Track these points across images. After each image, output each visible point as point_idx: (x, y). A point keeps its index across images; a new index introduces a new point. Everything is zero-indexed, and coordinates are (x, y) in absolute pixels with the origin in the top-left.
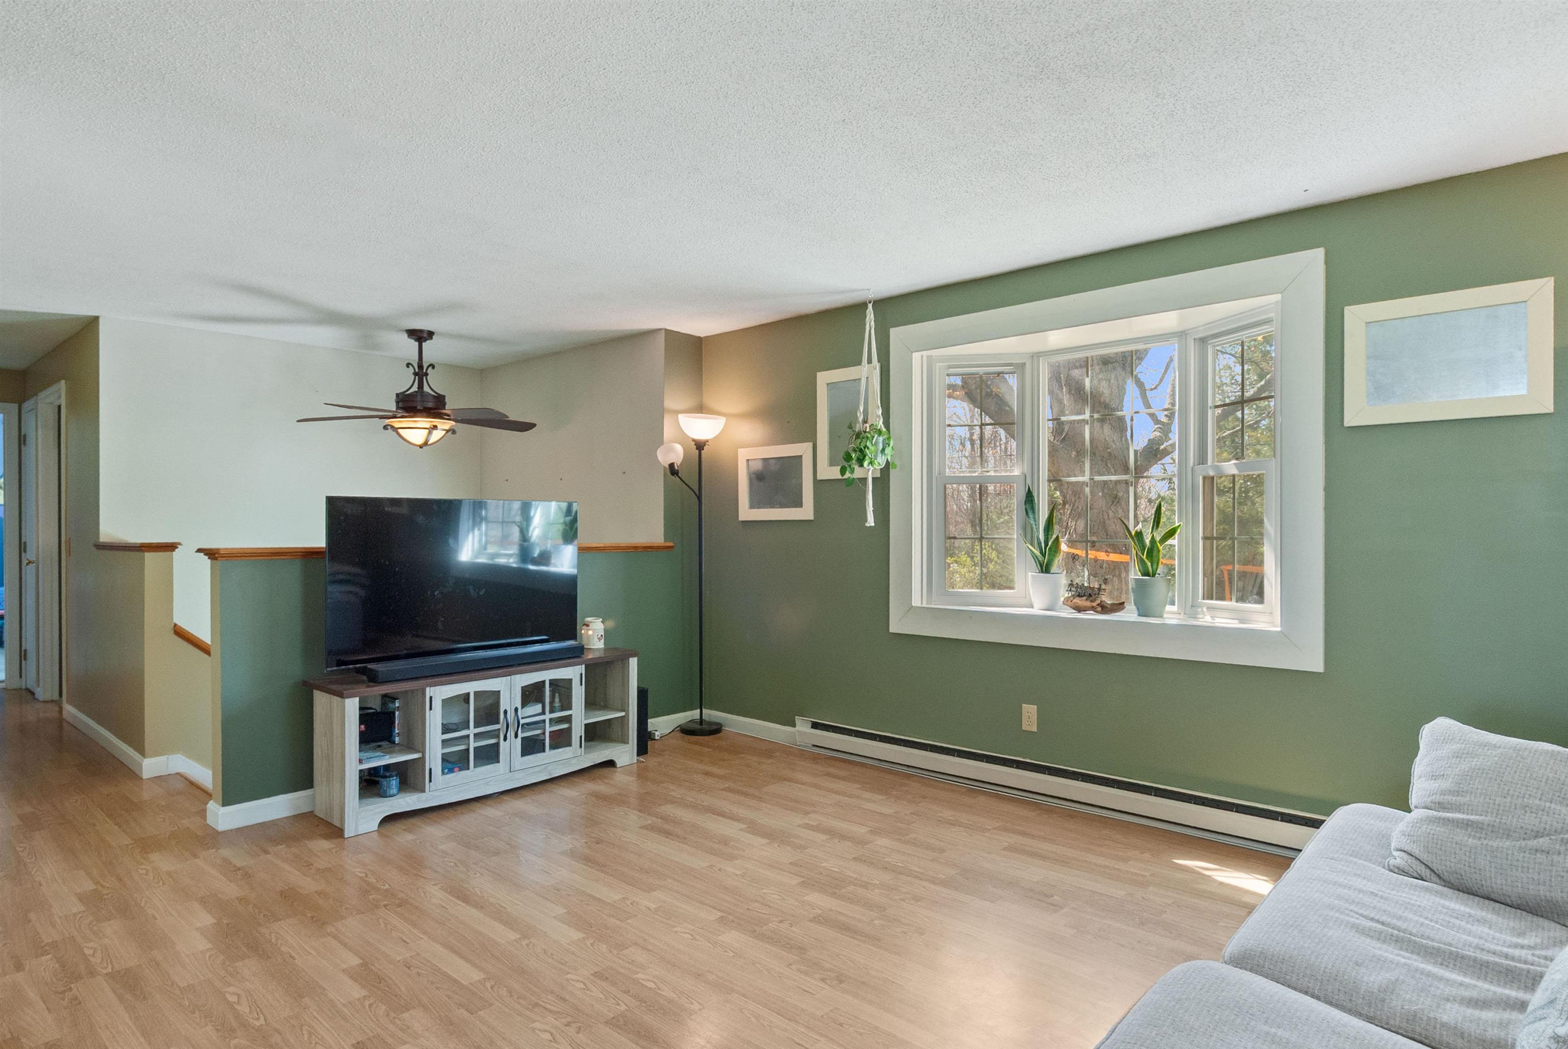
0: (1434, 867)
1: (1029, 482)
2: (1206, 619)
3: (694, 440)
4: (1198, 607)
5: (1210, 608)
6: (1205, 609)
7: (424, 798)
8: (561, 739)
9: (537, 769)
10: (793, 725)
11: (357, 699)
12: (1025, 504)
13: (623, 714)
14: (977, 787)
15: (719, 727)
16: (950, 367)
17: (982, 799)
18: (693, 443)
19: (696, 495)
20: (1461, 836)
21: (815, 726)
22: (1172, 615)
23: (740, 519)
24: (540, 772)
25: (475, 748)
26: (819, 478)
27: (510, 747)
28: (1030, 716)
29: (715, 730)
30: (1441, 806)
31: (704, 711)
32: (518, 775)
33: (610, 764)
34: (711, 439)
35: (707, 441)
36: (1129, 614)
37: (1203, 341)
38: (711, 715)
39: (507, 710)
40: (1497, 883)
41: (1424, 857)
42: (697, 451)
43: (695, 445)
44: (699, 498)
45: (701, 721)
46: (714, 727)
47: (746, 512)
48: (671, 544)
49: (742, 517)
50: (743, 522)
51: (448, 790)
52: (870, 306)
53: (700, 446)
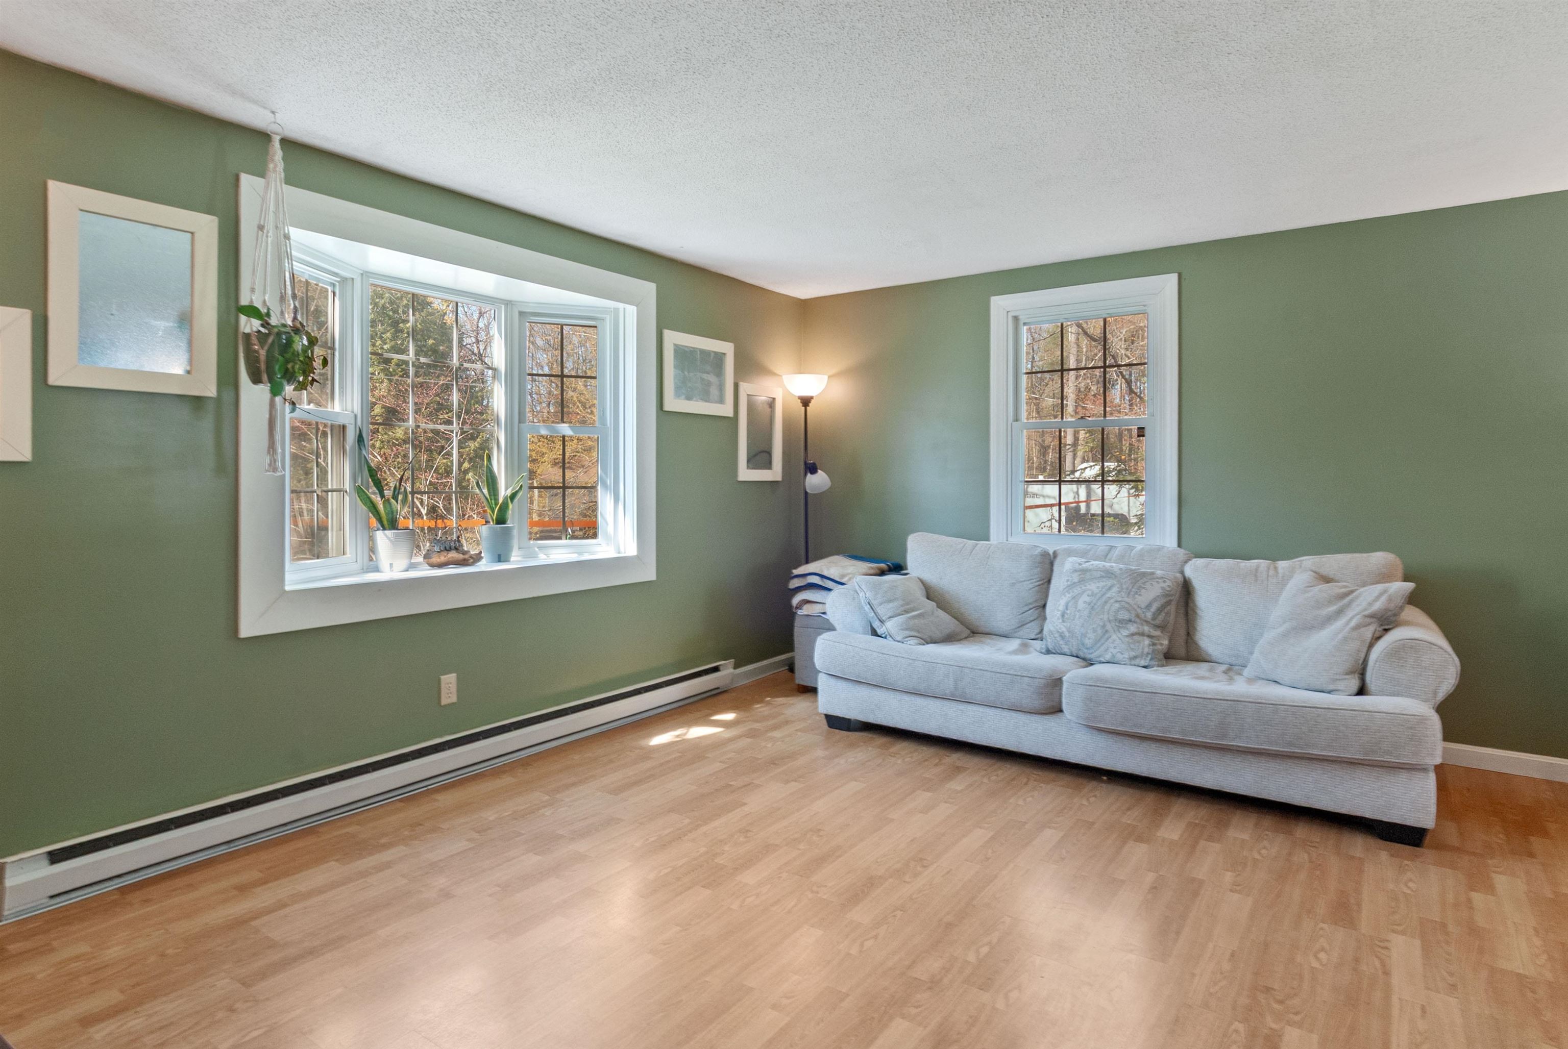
4: (533, 549)
20: (922, 621)
22: (516, 558)
28: (449, 689)
36: (487, 563)
40: (938, 634)
41: (919, 635)
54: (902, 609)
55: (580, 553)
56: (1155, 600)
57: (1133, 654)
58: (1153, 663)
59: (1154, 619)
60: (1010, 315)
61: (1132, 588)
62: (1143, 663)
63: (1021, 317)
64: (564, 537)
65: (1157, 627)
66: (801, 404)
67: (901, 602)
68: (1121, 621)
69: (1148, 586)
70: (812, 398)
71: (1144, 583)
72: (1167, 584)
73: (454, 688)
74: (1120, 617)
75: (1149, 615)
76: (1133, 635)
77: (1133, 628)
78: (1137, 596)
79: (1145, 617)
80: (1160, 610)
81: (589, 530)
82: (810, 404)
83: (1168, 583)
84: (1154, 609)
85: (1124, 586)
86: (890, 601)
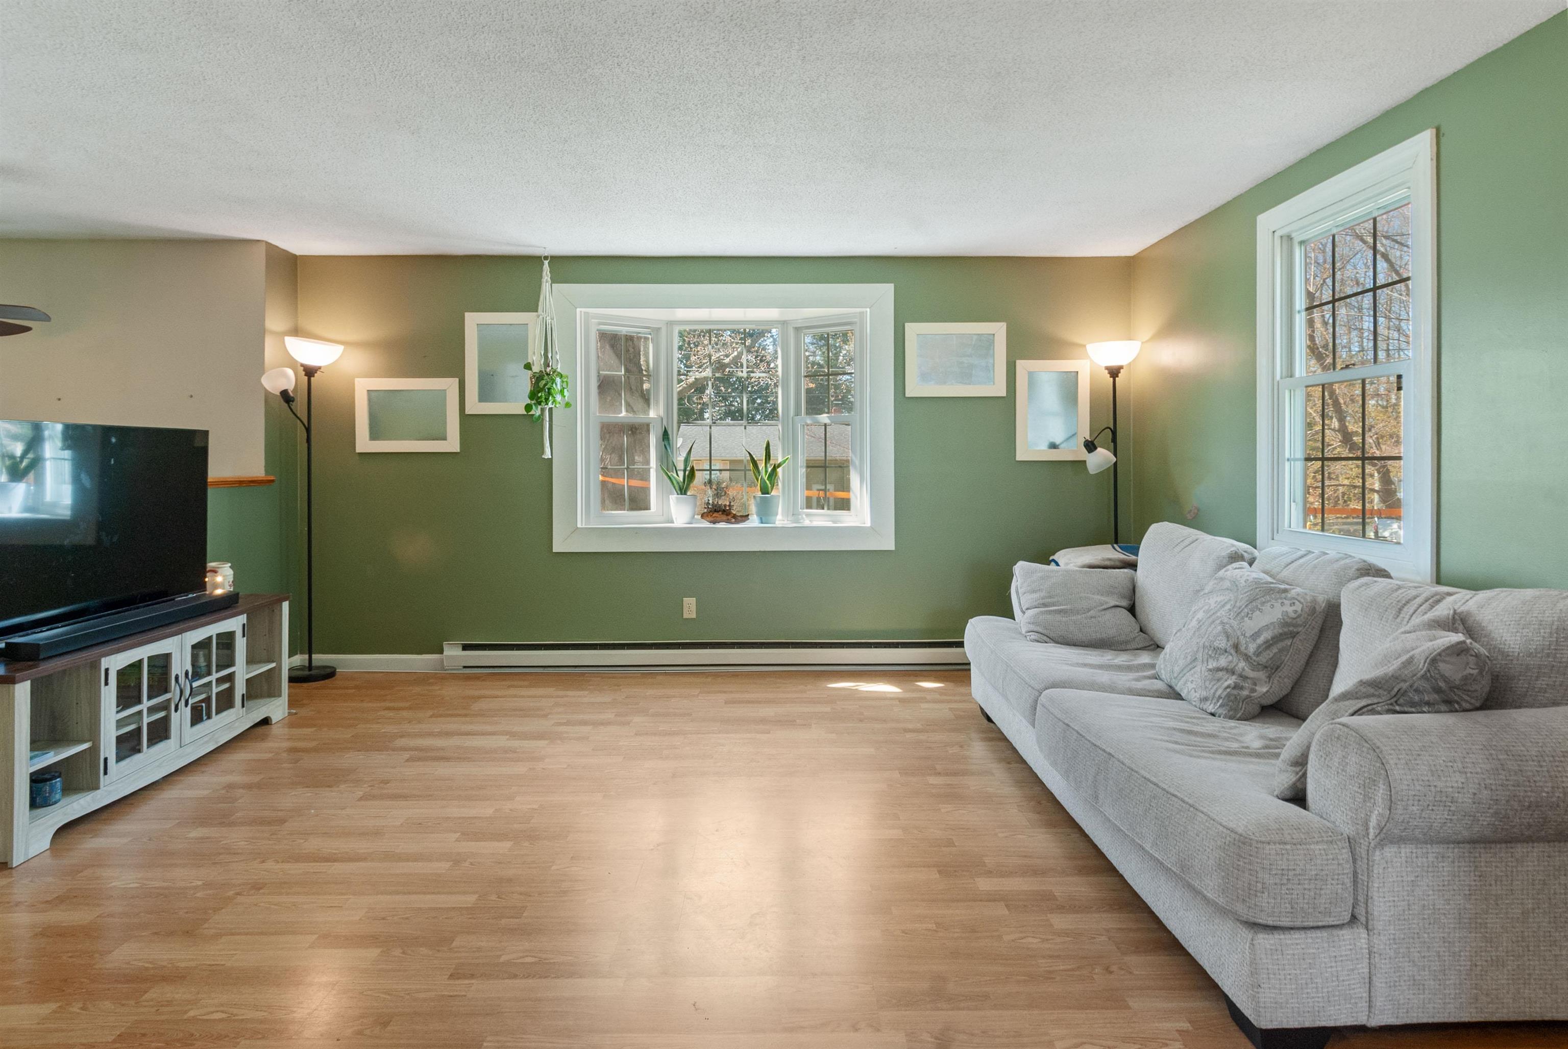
0: (1051, 636)
1: (665, 423)
2: (807, 522)
3: (302, 365)
4: (799, 515)
5: (808, 515)
6: (804, 516)
7: (99, 796)
8: (226, 701)
9: (206, 739)
10: (441, 651)
11: (29, 682)
12: (663, 440)
13: (273, 665)
14: (647, 671)
15: (333, 670)
16: (600, 324)
17: (660, 678)
18: (302, 368)
19: (304, 425)
20: (1058, 617)
21: (466, 647)
22: (780, 520)
23: (358, 450)
24: (207, 742)
25: (148, 724)
26: (468, 411)
27: (180, 718)
28: (690, 608)
29: (329, 674)
30: (1045, 605)
31: (314, 656)
32: (188, 749)
33: (266, 721)
34: (326, 367)
35: (320, 368)
36: (754, 522)
37: (797, 329)
38: (320, 659)
39: (180, 675)
40: (1079, 636)
41: (1045, 632)
42: (306, 377)
43: (304, 370)
44: (308, 430)
45: (310, 667)
46: (329, 671)
47: (364, 443)
48: (272, 478)
49: (359, 449)
50: (359, 453)
51: (122, 782)
52: (546, 262)
53: (310, 372)
54: (1041, 601)
55: (834, 522)
56: (1267, 627)
57: (1204, 694)
58: (1220, 711)
59: (1258, 654)
60: (1277, 234)
61: (1246, 606)
62: (1211, 709)
63: (1293, 235)
64: (826, 508)
65: (1256, 667)
66: (1109, 375)
67: (1043, 594)
68: (1216, 649)
69: (1266, 608)
70: (1121, 367)
71: (1263, 603)
72: (1294, 608)
73: (694, 608)
74: (1216, 644)
75: (1252, 648)
76: (1219, 669)
77: (1223, 662)
78: (1246, 619)
79: (1246, 648)
80: (1268, 645)
81: (844, 505)
82: (1120, 375)
83: (1298, 607)
84: (1260, 640)
85: (1238, 604)
86: (1034, 591)
